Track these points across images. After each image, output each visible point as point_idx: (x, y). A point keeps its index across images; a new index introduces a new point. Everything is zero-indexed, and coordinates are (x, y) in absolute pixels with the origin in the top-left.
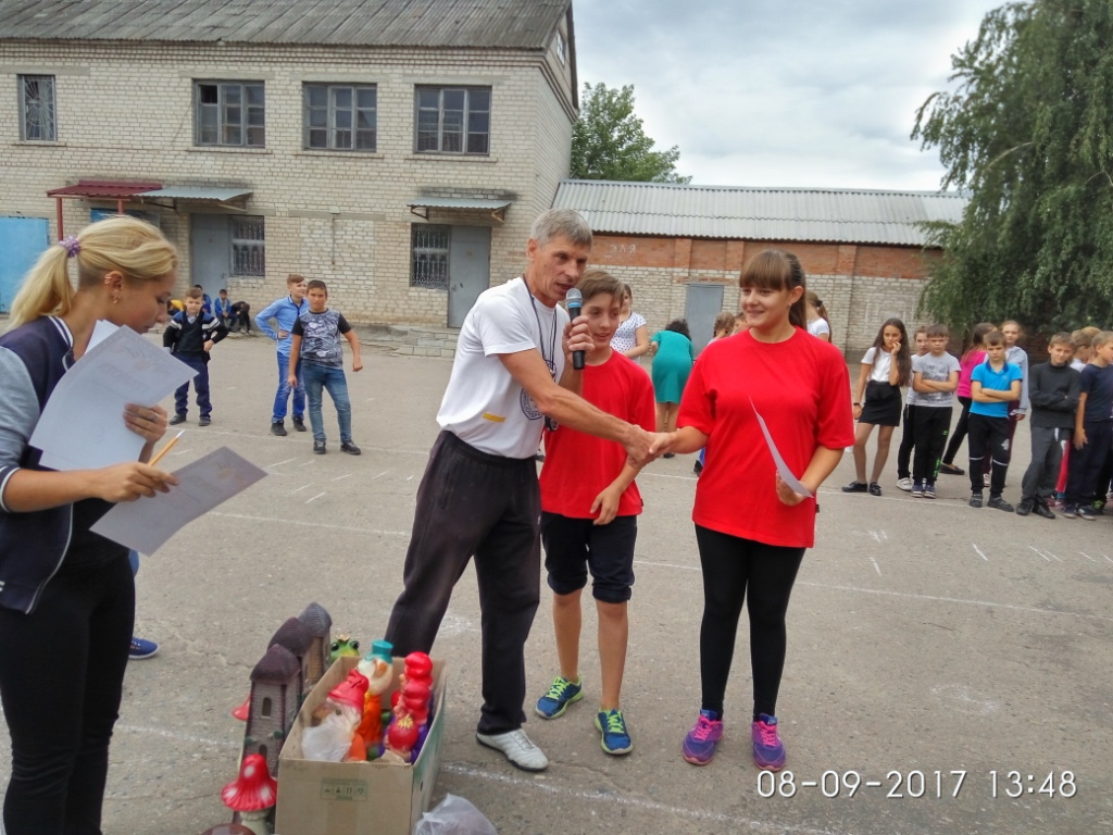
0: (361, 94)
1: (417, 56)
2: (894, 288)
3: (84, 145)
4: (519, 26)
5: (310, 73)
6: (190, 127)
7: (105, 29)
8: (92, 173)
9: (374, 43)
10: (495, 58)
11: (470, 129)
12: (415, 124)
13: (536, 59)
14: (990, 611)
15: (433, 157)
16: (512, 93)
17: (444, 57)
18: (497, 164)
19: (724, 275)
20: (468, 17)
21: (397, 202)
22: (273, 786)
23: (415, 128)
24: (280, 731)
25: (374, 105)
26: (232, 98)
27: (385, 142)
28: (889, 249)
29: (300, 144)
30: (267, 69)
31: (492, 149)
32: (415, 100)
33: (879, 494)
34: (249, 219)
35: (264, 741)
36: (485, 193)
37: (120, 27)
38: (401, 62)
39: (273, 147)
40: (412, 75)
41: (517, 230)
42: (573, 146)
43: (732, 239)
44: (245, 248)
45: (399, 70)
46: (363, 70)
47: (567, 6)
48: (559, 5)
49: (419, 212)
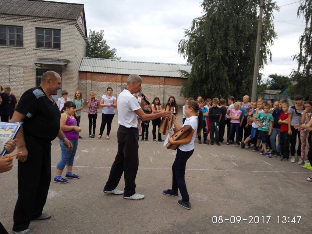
0: (17, 29)
1: (36, 19)
2: (174, 88)
4: (68, 13)
9: (22, 14)
10: (61, 21)
11: (54, 41)
12: (36, 39)
13: (74, 23)
15: (42, 49)
16: (67, 32)
17: (45, 20)
18: (63, 52)
20: (52, 9)
21: (31, 62)
23: (36, 40)
25: (23, 33)
27: (26, 44)
28: (172, 78)
31: (61, 48)
32: (36, 32)
36: (60, 60)
38: (31, 21)
40: (35, 25)
41: (70, 71)
42: (86, 48)
45: (30, 23)
46: (18, 22)
47: (83, 8)
48: (80, 8)
49: (38, 65)
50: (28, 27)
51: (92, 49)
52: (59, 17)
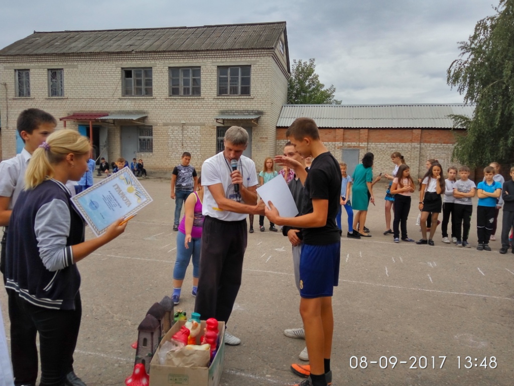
0: (194, 71)
1: (218, 54)
2: (440, 148)
3: (75, 98)
4: (262, 39)
5: (172, 63)
6: (120, 88)
7: (85, 48)
8: (79, 109)
9: (199, 49)
10: (252, 53)
11: (242, 84)
12: (217, 83)
13: (270, 53)
14: (485, 299)
15: (226, 97)
16: (260, 68)
17: (230, 54)
18: (254, 99)
19: (359, 145)
20: (240, 36)
21: (210, 118)
22: (148, 378)
23: (217, 85)
24: (151, 353)
25: (200, 76)
26: (138, 75)
27: (204, 92)
28: (436, 131)
29: (167, 94)
30: (154, 62)
31: (251, 93)
32: (218, 73)
33: (433, 245)
34: (146, 127)
35: (144, 357)
36: (249, 112)
37: (90, 47)
38: (211, 56)
39: (156, 96)
40: (216, 62)
41: (263, 128)
42: (288, 89)
43: (362, 128)
44: (144, 140)
45: (210, 60)
46: (195, 61)
47: (284, 28)
48: (280, 28)
49: (219, 121)
50: (207, 67)
51: (297, 91)
52: (249, 46)
